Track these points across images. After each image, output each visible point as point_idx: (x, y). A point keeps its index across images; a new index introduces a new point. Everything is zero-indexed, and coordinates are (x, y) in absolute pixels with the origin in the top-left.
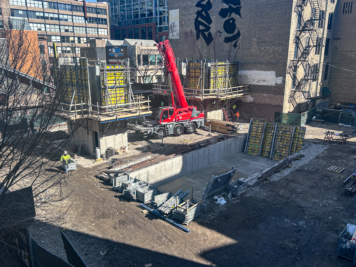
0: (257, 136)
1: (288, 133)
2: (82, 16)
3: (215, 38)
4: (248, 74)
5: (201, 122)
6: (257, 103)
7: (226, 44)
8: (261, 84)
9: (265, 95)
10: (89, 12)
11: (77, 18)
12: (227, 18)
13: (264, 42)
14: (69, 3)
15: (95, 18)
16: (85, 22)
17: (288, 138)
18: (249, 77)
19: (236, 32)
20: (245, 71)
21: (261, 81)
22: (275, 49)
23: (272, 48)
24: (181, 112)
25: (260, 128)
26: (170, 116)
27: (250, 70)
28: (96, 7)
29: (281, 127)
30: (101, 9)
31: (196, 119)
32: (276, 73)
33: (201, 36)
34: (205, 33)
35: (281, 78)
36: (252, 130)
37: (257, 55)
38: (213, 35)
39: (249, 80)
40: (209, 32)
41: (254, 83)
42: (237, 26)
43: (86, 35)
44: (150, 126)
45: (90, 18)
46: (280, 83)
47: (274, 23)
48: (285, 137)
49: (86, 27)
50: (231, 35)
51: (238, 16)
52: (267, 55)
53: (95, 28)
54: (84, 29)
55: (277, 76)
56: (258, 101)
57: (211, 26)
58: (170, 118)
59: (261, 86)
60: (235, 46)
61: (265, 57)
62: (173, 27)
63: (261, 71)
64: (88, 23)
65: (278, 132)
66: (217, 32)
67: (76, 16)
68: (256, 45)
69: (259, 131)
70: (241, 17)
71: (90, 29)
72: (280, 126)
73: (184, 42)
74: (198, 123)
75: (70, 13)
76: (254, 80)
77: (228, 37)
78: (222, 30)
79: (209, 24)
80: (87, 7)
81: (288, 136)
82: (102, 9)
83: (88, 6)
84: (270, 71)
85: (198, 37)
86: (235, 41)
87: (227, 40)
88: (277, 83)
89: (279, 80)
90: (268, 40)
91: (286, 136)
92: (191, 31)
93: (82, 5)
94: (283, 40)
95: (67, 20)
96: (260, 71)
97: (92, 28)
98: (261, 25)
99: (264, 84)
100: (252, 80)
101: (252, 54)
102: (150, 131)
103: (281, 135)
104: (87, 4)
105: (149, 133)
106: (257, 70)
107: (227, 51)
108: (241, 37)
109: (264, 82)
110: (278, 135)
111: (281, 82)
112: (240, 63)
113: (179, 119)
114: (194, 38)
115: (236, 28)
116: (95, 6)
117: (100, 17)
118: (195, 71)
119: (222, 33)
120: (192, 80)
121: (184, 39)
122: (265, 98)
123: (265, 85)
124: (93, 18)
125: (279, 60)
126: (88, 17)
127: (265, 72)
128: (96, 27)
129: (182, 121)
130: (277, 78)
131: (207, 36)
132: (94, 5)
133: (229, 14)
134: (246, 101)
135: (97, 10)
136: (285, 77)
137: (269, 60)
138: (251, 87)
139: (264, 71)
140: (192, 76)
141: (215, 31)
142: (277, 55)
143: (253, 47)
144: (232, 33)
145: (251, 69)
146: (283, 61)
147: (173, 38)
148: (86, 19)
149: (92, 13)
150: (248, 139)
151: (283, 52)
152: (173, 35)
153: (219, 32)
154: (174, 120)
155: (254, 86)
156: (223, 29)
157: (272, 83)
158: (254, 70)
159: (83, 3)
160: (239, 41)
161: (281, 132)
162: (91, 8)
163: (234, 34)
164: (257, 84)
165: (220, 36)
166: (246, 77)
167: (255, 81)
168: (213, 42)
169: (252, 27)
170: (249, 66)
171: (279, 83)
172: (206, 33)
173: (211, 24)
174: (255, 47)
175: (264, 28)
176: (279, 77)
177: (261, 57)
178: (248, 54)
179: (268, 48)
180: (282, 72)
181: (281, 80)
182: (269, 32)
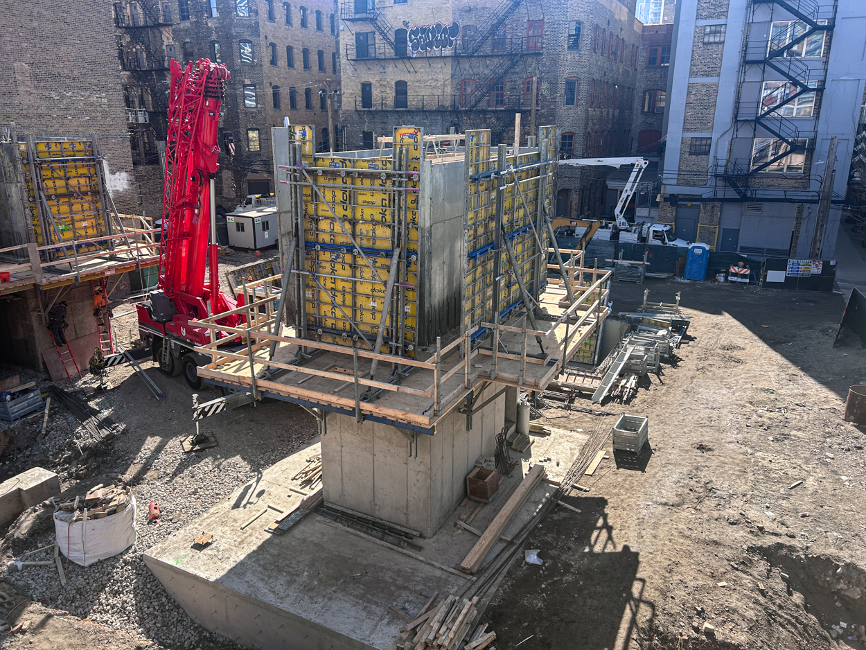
13: (53, 77)
22: (91, 99)
23: (83, 96)
35: (124, 175)
37: (41, 116)
46: (124, 189)
47: (72, 26)
52: (74, 116)
55: (113, 172)
61: (66, 122)
68: (28, 83)
94: (105, 75)
98: (35, 24)
101: (24, 112)
111: (126, 187)
125: (107, 128)
130: (113, 177)
137: (80, 129)
142: (99, 115)
143: (22, 89)
146: (117, 131)
151: (113, 108)
171: (121, 190)
174: (28, 89)
175: (44, 33)
176: (117, 173)
177: (54, 121)
178: (8, 109)
179: (70, 94)
180: (123, 161)
181: (126, 182)
182: (63, 48)
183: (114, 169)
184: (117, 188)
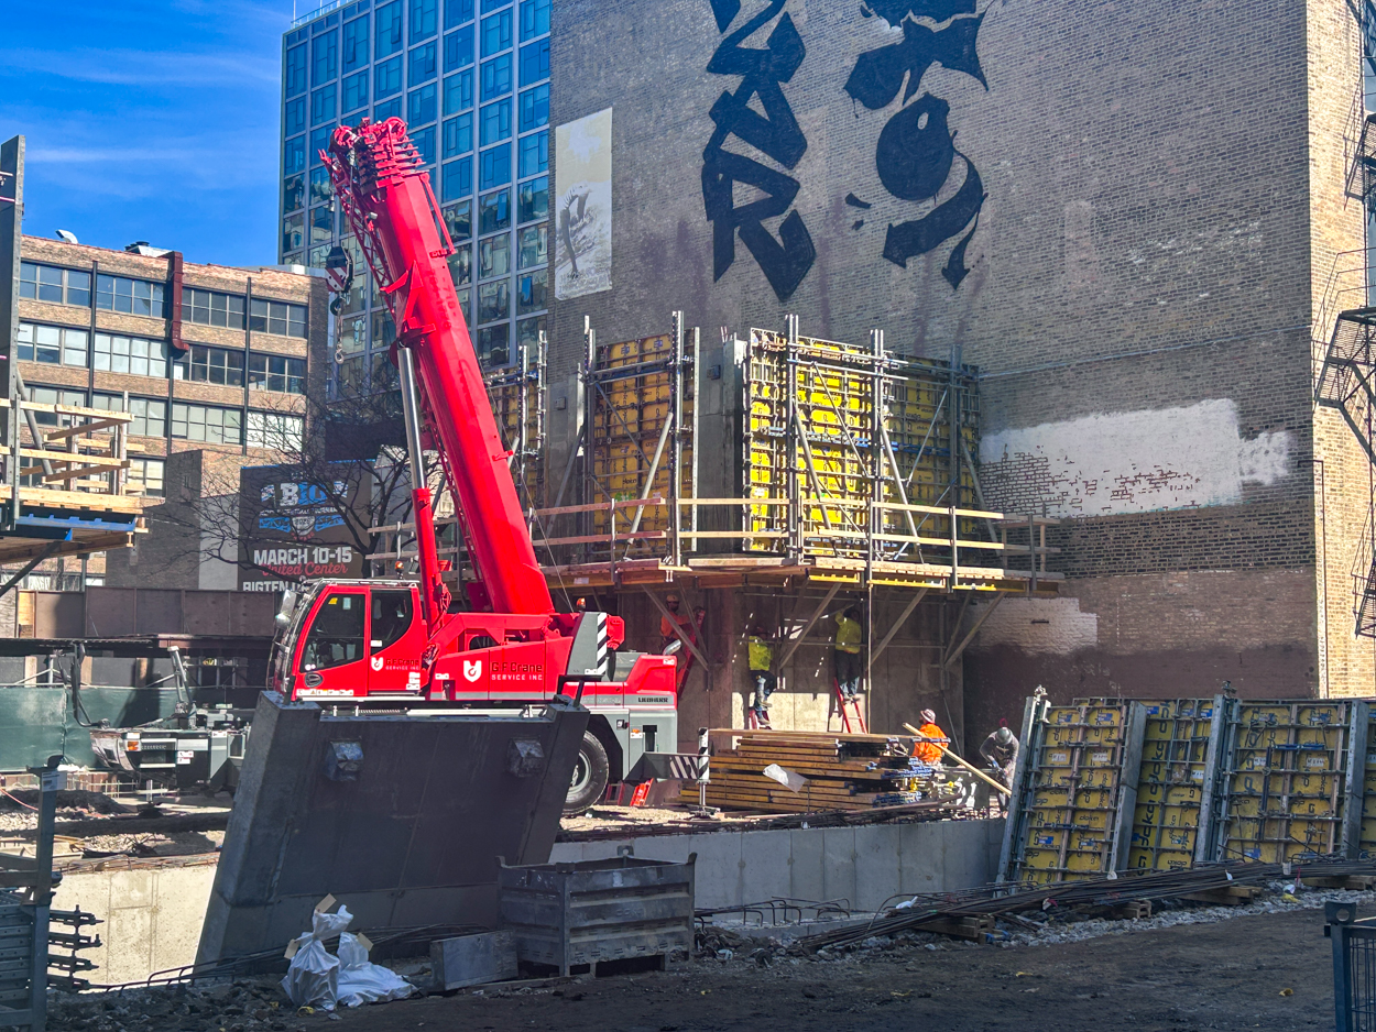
0: (1080, 822)
1: (1317, 763)
2: (151, 339)
3: (826, 245)
4: (1051, 451)
5: (650, 731)
6: (1127, 650)
7: (896, 270)
8: (1145, 501)
9: (1179, 581)
10: (201, 317)
11: (121, 345)
12: (896, 106)
13: (1137, 214)
14: (81, 263)
15: (231, 350)
16: (169, 374)
17: (1320, 809)
18: (1054, 470)
19: (957, 177)
20: (1029, 431)
21: (1145, 483)
22: (1221, 245)
23: (1199, 241)
24: (484, 639)
25: (1101, 759)
26: (376, 643)
27: (1058, 419)
28: (243, 290)
29: (1255, 728)
30: (274, 302)
31: (602, 698)
32: (1244, 413)
33: (741, 251)
34: (764, 223)
35: (1281, 437)
36: (1045, 781)
37: (1100, 311)
38: (814, 227)
39: (1056, 491)
40: (787, 213)
41: (1097, 505)
42: (961, 143)
43: (162, 445)
44: (212, 718)
45: (200, 349)
46: (1277, 480)
47: (1197, 77)
48: (1293, 801)
49: (168, 402)
50: (929, 206)
51: (965, 79)
52: (1171, 296)
53: (224, 408)
54: (157, 410)
55: (1249, 433)
56: (1132, 633)
57: (800, 172)
58: (377, 664)
59: (1141, 520)
60: (955, 272)
61: (1154, 313)
62: (575, 222)
63: (1135, 409)
64: (186, 376)
65: (1235, 765)
66: (837, 210)
67: (113, 334)
68: (1085, 243)
69: (1097, 782)
70: (985, 85)
71: (197, 414)
72: (1247, 718)
73: (641, 303)
74: (620, 735)
75: (83, 318)
76: (1091, 487)
77: (906, 224)
78: (869, 184)
79: (791, 166)
80: (189, 288)
81: (1311, 788)
82: (285, 303)
83: (194, 281)
84: (1197, 397)
85: (723, 260)
86: (952, 242)
87: (903, 244)
88: (1258, 484)
89: (1268, 459)
90: (1168, 192)
91: (1300, 788)
92: (683, 231)
93: (163, 276)
94: (1267, 171)
95: (52, 356)
96: (1132, 416)
97: (207, 406)
98: (1116, 106)
99: (1166, 500)
100: (1080, 485)
101: (1069, 308)
102: (202, 744)
103: (1258, 787)
104: (191, 272)
105: (184, 758)
106: (1107, 411)
107: (903, 318)
108: (987, 211)
109: (1164, 490)
110: (1240, 789)
111: (1282, 472)
112: (994, 380)
113: (457, 682)
114: (700, 266)
115: (957, 159)
116: (239, 283)
117: (264, 348)
118: (641, 394)
119: (867, 206)
120: (620, 464)
121: (644, 285)
122: (1179, 602)
123: (1173, 505)
124: (224, 349)
125: (1256, 314)
126: (192, 344)
127: (1165, 413)
128: (231, 402)
129: (483, 696)
130: (1248, 446)
131: (779, 240)
132: (230, 276)
133: (908, 75)
134: (1051, 647)
135: (249, 309)
136: (1303, 431)
137: (1183, 327)
138: (1076, 537)
139: (1158, 407)
140: (620, 431)
141: (825, 203)
142: (1235, 280)
143: (1072, 257)
144: (932, 191)
145: (1068, 412)
146: (1281, 315)
147: (577, 291)
148: (174, 352)
149: (219, 319)
150: (1014, 854)
151: (1276, 256)
152: (575, 275)
153: (852, 200)
154: (414, 681)
155: (1096, 525)
156: (874, 178)
157: (1222, 489)
158: (1085, 413)
159: (165, 265)
160: (976, 238)
161: (1259, 762)
162: (216, 293)
163: (947, 194)
164: (1120, 507)
165: (859, 225)
166: (1035, 468)
167: (1100, 491)
168: (813, 274)
169: (1058, 126)
170: (1055, 391)
171: (1268, 481)
172: (773, 225)
173: (803, 161)
174: (1084, 256)
175: (1131, 119)
176: (1262, 436)
177: (1126, 318)
178: (1041, 308)
179: (1171, 244)
180: (1284, 398)
181: (1284, 458)
182: (1169, 140)
183: (1255, 422)
184: (1257, 477)
